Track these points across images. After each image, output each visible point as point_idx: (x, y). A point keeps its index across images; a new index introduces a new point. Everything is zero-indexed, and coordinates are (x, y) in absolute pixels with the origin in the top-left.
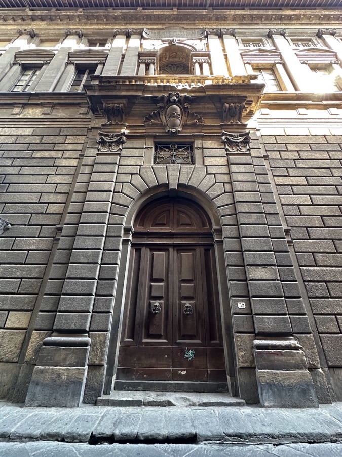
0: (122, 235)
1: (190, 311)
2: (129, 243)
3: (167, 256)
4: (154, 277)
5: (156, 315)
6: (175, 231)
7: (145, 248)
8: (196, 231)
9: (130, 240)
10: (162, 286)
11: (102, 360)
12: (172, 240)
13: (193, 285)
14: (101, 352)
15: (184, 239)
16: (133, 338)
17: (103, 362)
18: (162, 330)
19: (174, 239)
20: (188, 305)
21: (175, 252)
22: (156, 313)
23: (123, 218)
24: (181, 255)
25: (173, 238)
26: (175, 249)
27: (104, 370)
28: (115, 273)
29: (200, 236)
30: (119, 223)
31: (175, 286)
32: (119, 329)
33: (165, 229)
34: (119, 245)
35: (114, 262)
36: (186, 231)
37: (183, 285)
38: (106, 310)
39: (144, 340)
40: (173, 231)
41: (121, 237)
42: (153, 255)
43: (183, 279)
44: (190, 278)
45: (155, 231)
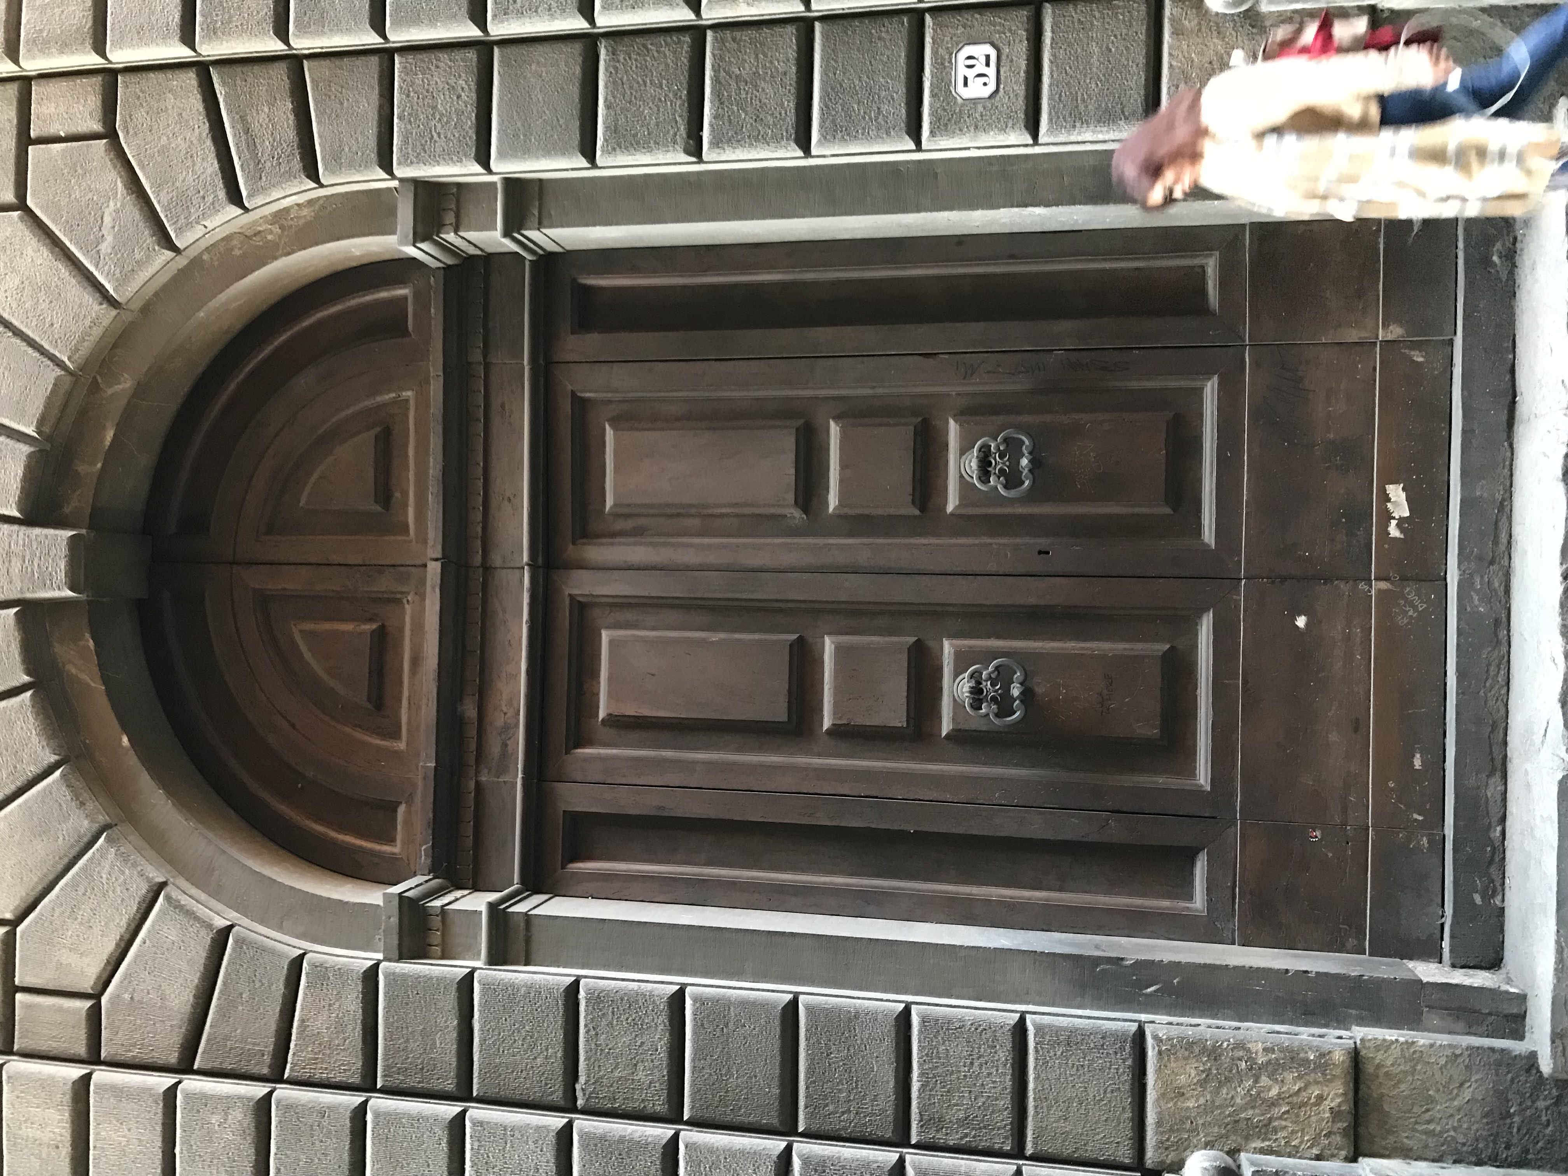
0: (456, 969)
1: (1012, 447)
2: (521, 908)
3: (629, 616)
4: (779, 712)
5: (1039, 690)
6: (435, 549)
7: (562, 788)
8: (436, 389)
9: (493, 907)
10: (839, 650)
11: (1323, 1061)
12: (504, 577)
13: (834, 429)
14: (1273, 1068)
15: (499, 485)
16: (1189, 856)
17: (1338, 1056)
18: (1139, 647)
19: (496, 560)
20: (972, 464)
21: (596, 553)
22: (1027, 694)
23: (322, 972)
24: (622, 513)
25: (487, 569)
26: (571, 552)
27: (1386, 1045)
28: (744, 1004)
29: (476, 356)
30: (353, 1004)
31: (841, 558)
32: (1131, 958)
33: (419, 627)
34: (534, 992)
35: (662, 1021)
36: (434, 466)
37: (833, 501)
38: (1004, 1053)
39: (1203, 776)
40: (434, 569)
41: (470, 976)
42: (616, 722)
43: (791, 497)
44: (788, 442)
45: (429, 711)
